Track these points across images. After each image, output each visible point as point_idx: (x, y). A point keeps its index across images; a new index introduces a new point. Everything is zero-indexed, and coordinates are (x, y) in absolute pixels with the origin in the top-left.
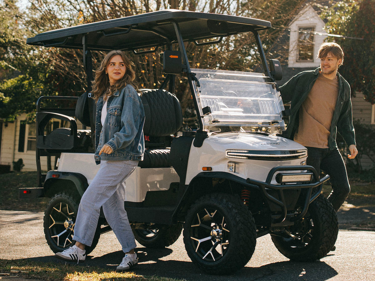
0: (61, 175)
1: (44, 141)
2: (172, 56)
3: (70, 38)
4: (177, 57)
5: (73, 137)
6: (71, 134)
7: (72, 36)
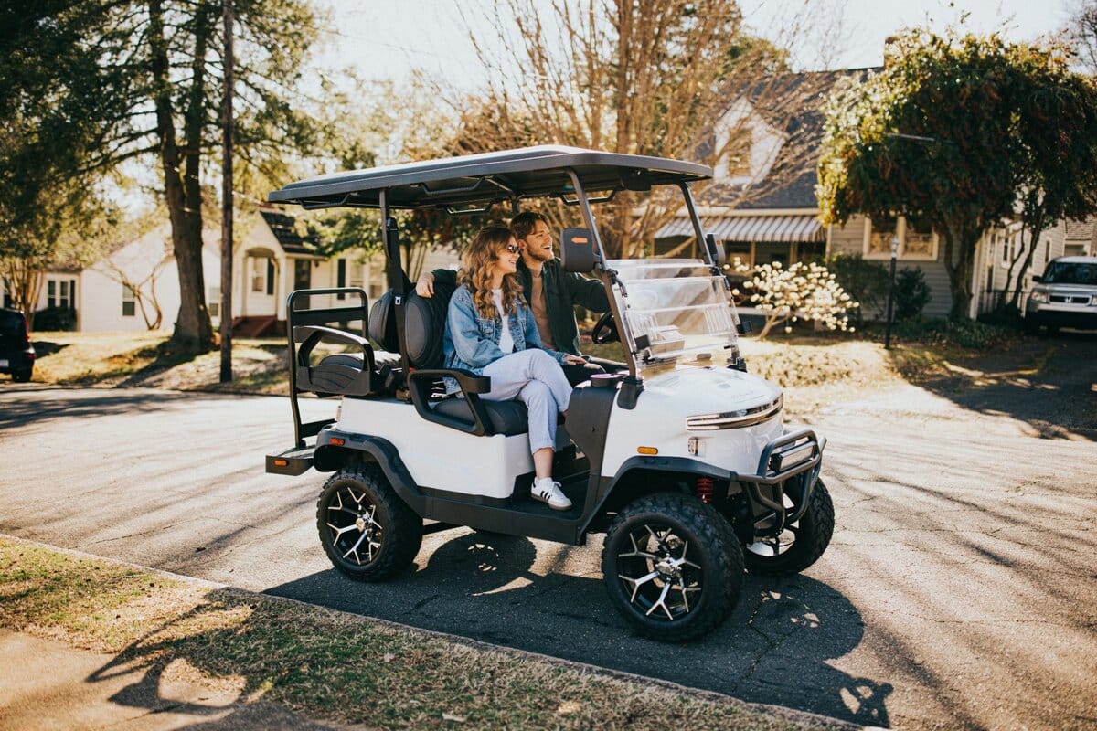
0: (347, 439)
1: (310, 377)
2: (576, 240)
3: (356, 194)
4: (584, 241)
5: (368, 374)
6: (364, 369)
7: (359, 192)
